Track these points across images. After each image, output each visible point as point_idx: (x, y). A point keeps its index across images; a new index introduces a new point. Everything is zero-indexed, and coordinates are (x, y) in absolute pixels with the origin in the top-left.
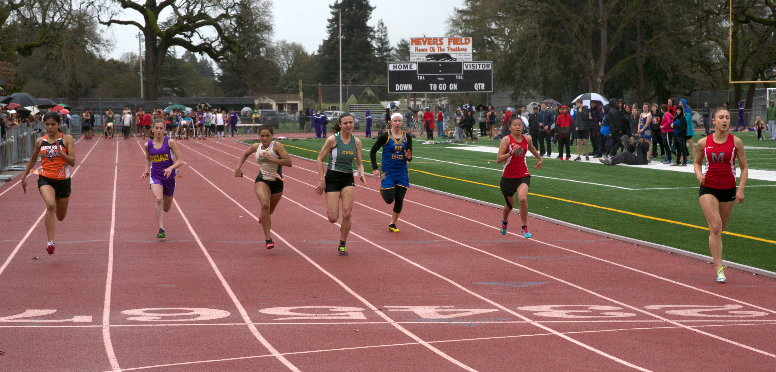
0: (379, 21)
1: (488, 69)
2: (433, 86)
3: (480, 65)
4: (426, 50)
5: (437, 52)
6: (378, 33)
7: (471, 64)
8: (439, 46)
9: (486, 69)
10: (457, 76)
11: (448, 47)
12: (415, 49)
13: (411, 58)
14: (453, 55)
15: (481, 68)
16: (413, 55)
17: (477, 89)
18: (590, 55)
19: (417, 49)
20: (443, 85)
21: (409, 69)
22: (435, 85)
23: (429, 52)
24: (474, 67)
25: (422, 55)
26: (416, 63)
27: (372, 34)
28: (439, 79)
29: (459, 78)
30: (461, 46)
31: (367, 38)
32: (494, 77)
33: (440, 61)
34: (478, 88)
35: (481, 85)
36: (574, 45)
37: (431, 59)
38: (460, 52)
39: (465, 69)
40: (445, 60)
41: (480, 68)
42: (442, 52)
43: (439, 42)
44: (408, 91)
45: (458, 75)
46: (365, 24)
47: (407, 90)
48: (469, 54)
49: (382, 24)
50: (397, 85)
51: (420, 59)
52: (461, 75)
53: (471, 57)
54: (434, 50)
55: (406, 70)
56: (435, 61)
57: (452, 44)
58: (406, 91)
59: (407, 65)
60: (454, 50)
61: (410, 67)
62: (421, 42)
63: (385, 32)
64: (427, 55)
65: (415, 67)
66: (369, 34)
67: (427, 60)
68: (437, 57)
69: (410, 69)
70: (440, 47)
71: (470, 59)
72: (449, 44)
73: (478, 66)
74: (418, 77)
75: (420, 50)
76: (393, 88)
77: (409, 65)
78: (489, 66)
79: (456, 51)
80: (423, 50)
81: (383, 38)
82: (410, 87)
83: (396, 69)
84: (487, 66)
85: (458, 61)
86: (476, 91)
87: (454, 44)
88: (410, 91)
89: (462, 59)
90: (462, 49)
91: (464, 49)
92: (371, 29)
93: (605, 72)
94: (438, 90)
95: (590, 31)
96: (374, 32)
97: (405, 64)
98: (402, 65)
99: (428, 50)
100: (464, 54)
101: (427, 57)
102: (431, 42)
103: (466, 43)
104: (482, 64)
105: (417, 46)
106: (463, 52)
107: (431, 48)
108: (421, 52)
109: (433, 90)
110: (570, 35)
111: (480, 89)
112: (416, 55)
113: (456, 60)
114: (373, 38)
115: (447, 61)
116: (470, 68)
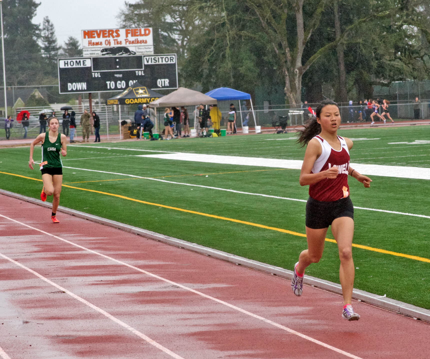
0: (44, 19)
1: (172, 62)
2: (111, 84)
3: (162, 58)
4: (101, 43)
5: (113, 45)
6: (44, 31)
7: (153, 57)
8: (115, 38)
9: (169, 62)
10: (137, 72)
11: (125, 40)
12: (88, 42)
13: (84, 53)
14: (132, 48)
15: (164, 62)
16: (86, 49)
17: (159, 85)
18: (285, 43)
19: (91, 43)
20: (121, 82)
21: (82, 66)
22: (113, 83)
23: (104, 46)
24: (156, 60)
25: (96, 49)
26: (90, 58)
27: (37, 32)
28: (117, 76)
29: (140, 74)
30: (140, 38)
31: (32, 37)
32: (179, 71)
33: (117, 55)
34: (162, 85)
35: (164, 82)
36: (267, 33)
37: (108, 54)
38: (139, 44)
39: (146, 63)
40: (123, 54)
41: (162, 62)
42: (119, 46)
43: (115, 34)
44: (82, 91)
45: (139, 71)
46: (30, 22)
47: (81, 89)
48: (150, 47)
49: (48, 21)
50: (69, 84)
51: (94, 54)
52: (141, 71)
53: (152, 49)
54: (109, 43)
55: (79, 66)
56: (111, 56)
57: (130, 35)
58: (79, 91)
59: (80, 62)
60: (133, 42)
61: (84, 63)
62: (94, 34)
63: (51, 29)
64: (101, 49)
65: (89, 64)
66: (34, 32)
67: (103, 55)
68: (113, 51)
69: (84, 65)
70: (117, 40)
71: (151, 52)
72: (127, 36)
73: (160, 60)
74: (93, 74)
75: (94, 43)
76: (64, 88)
77: (82, 60)
78: (172, 60)
79: (135, 43)
80: (97, 44)
81: (50, 36)
82: (84, 86)
83: (68, 66)
84: (171, 59)
85: (138, 54)
86: (159, 87)
87: (132, 36)
88: (84, 91)
89: (142, 52)
90: (141, 41)
91: (143, 41)
92: (36, 27)
93: (303, 63)
94: (116, 88)
95: (284, 17)
96: (40, 30)
97: (78, 60)
98: (74, 61)
99: (103, 43)
100: (144, 47)
101: (102, 51)
102: (106, 34)
103: (145, 35)
104: (165, 57)
105: (90, 39)
106: (143, 44)
107: (106, 41)
108: (95, 46)
109: (110, 89)
110: (262, 21)
111: (163, 85)
112: (90, 49)
113: (135, 53)
114: (39, 36)
115: (125, 55)
116: (152, 62)
